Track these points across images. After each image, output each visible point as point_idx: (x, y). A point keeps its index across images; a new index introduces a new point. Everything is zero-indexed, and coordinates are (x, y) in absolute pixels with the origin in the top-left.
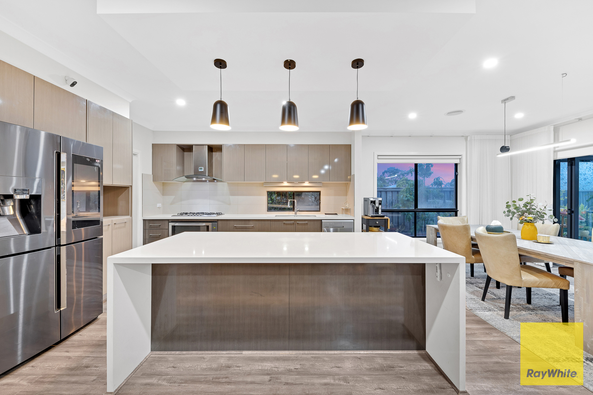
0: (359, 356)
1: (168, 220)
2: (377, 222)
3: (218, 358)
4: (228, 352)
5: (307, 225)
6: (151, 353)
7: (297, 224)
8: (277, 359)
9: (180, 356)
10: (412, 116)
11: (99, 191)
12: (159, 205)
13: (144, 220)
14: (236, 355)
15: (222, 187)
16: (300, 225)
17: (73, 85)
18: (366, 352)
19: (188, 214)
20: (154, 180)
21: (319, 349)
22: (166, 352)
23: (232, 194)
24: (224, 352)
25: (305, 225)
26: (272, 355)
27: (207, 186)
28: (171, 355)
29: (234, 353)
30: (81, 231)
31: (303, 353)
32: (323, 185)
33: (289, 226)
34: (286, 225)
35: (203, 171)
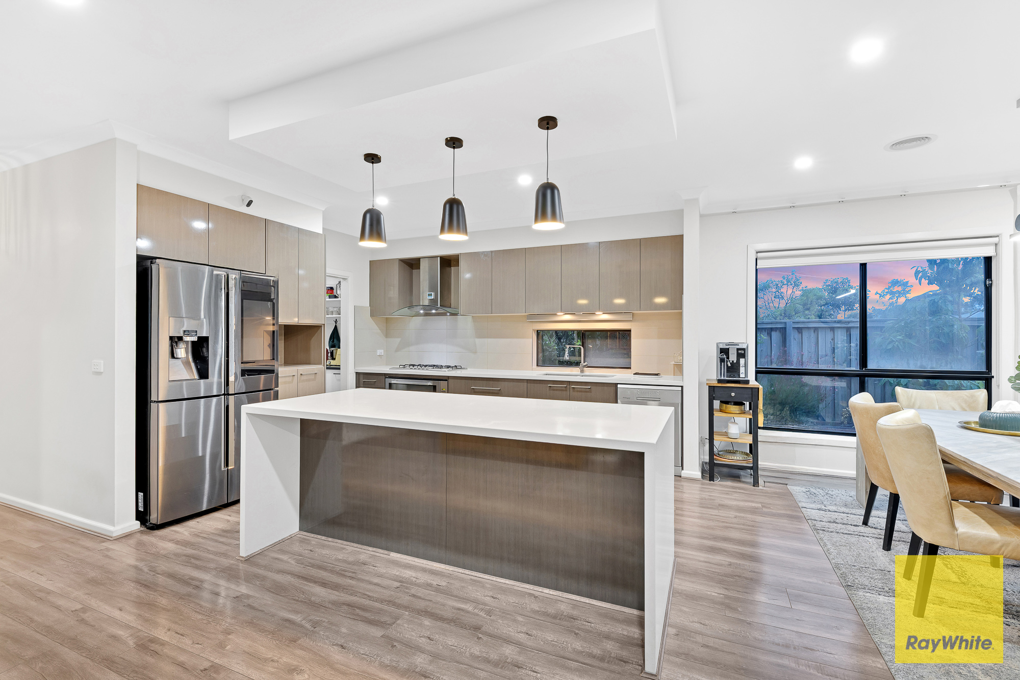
0: (537, 594)
1: (385, 374)
2: (733, 394)
3: (360, 553)
4: (374, 549)
5: (591, 392)
6: (298, 533)
7: (571, 390)
8: (424, 570)
9: (324, 542)
10: (803, 163)
11: (274, 332)
12: (380, 352)
13: (356, 373)
14: (382, 555)
15: (465, 323)
16: (577, 391)
17: (249, 204)
18: (552, 592)
19: (415, 367)
20: (373, 314)
21: (485, 572)
22: (313, 535)
23: (480, 334)
24: (371, 549)
25: (586, 392)
26: (422, 565)
27: (443, 323)
28: (315, 539)
29: (380, 553)
30: (260, 379)
31: (463, 572)
32: (634, 318)
33: (558, 392)
34: (554, 390)
35: (433, 298)
